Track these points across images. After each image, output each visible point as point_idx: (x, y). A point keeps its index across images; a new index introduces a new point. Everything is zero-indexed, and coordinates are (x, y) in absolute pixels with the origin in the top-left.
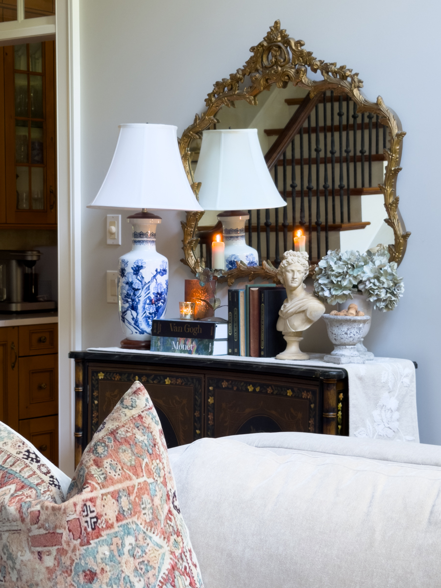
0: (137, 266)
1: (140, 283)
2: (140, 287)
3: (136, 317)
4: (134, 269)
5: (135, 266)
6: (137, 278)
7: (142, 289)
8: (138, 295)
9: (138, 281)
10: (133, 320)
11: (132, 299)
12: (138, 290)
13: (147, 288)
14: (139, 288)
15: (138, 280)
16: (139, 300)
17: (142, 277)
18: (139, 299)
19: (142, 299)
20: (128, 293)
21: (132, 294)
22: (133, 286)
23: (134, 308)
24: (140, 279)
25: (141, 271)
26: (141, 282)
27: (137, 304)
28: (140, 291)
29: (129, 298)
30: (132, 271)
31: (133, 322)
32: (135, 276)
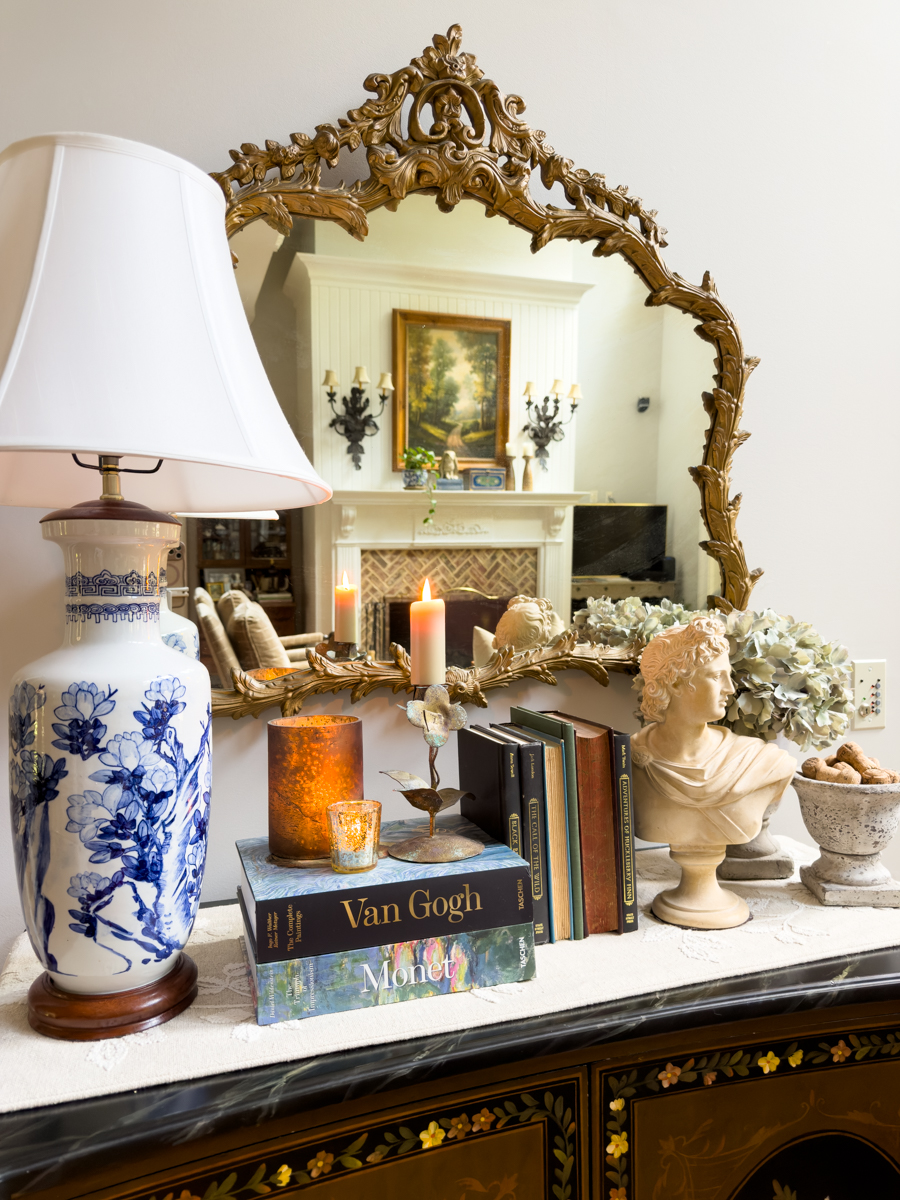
0: (158, 704)
1: (171, 768)
2: (172, 786)
3: (155, 905)
4: (148, 717)
5: (151, 705)
6: (158, 751)
7: (179, 788)
8: (162, 818)
9: (163, 763)
10: (140, 918)
11: (137, 837)
12: (164, 795)
13: (191, 783)
14: (166, 789)
15: (165, 756)
16: (168, 836)
17: (176, 742)
18: (167, 830)
19: (176, 829)
20: (119, 816)
21: (139, 818)
22: (146, 785)
23: (146, 871)
24: (170, 754)
25: (172, 722)
26: (173, 762)
27: (159, 853)
28: (172, 799)
29: (124, 837)
30: (140, 727)
31: (136, 927)
32: (150, 743)
